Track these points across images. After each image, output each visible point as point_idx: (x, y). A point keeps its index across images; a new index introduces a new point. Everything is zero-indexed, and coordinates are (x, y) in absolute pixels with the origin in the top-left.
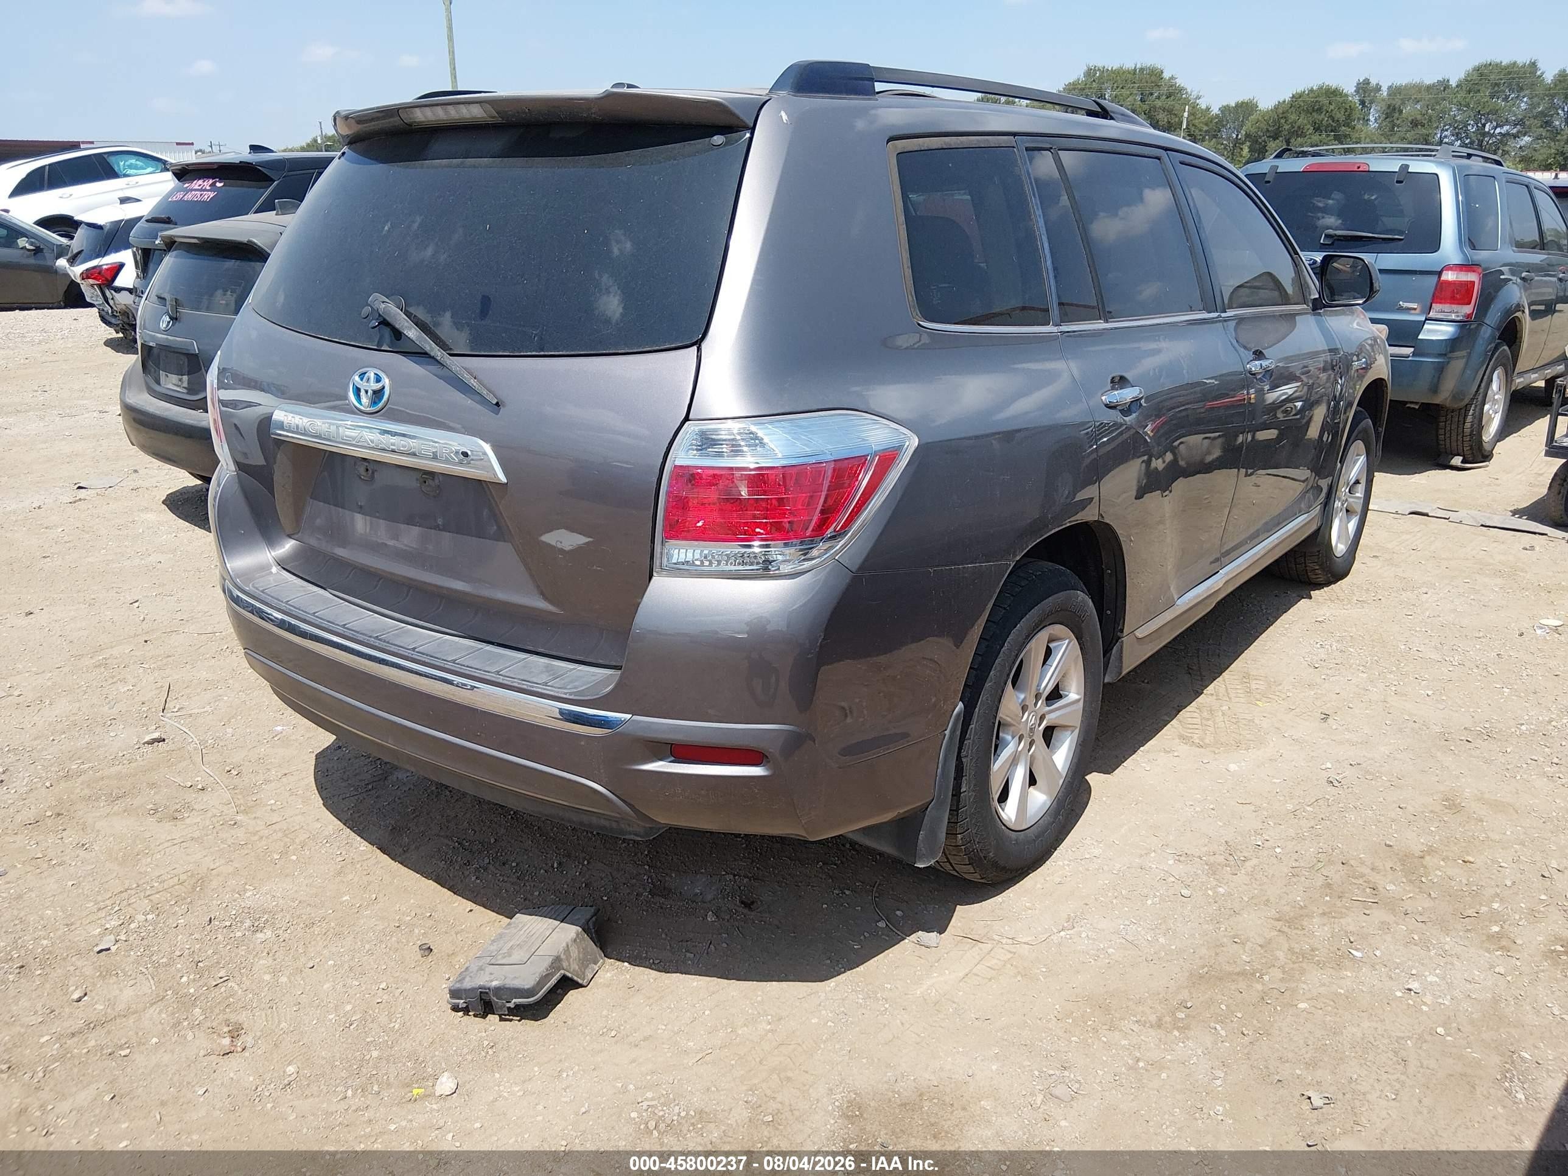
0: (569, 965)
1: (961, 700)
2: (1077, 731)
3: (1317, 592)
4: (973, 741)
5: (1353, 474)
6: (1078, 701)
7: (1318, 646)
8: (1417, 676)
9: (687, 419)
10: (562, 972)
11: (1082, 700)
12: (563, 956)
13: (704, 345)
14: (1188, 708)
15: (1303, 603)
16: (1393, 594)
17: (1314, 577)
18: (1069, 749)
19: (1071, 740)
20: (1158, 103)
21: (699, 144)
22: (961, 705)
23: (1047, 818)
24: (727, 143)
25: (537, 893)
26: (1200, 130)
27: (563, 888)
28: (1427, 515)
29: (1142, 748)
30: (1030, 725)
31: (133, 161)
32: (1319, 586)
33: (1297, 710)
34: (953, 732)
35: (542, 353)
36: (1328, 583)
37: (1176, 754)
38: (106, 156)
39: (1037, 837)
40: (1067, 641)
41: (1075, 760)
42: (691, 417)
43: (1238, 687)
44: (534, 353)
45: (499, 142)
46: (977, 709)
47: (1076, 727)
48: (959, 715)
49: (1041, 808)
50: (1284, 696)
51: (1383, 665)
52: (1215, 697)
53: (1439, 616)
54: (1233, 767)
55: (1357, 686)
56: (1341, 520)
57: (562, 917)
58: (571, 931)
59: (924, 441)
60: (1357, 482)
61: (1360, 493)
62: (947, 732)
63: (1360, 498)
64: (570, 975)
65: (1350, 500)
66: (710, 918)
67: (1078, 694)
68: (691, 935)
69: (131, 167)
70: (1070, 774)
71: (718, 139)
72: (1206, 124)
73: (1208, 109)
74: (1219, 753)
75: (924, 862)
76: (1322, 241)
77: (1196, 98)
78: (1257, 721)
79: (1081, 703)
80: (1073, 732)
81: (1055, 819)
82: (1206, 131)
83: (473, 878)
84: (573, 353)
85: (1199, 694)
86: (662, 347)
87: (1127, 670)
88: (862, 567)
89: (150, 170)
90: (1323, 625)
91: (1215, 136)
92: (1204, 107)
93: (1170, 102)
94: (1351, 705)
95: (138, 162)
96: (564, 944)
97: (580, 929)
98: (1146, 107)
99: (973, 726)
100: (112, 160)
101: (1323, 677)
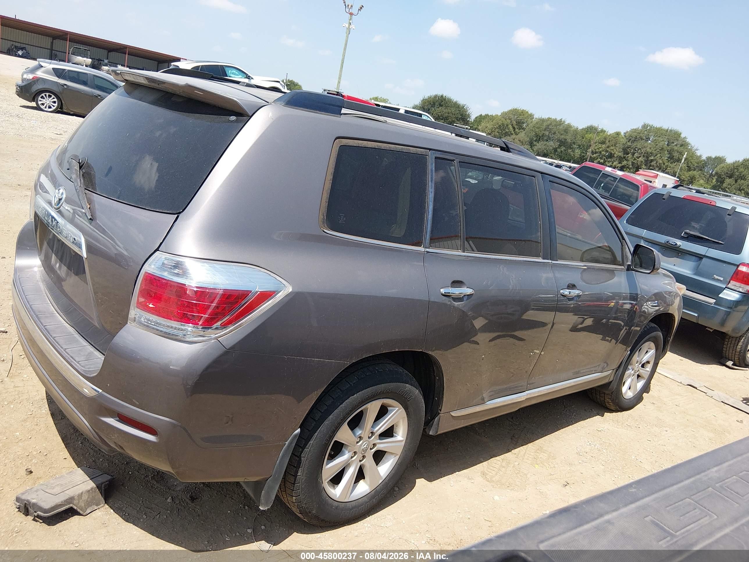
0: (78, 503)
1: (300, 427)
2: (398, 457)
3: (609, 414)
4: (310, 450)
5: (645, 359)
6: (402, 441)
7: (589, 444)
8: (630, 476)
9: (157, 250)
10: (71, 505)
11: (404, 442)
12: (76, 498)
13: (181, 215)
14: (498, 458)
15: (598, 418)
16: (648, 427)
17: (609, 406)
18: (391, 465)
19: (393, 461)
20: (676, 148)
21: (224, 118)
22: (299, 430)
23: (365, 499)
24: (236, 121)
25: (101, 460)
26: (694, 165)
27: (115, 461)
28: (696, 388)
29: (457, 473)
30: (362, 447)
31: (234, 71)
32: (611, 411)
33: (554, 476)
34: (290, 443)
35: (118, 200)
36: (617, 411)
37: (472, 481)
38: (224, 67)
39: (353, 508)
40: (397, 409)
41: (393, 472)
42: (160, 249)
43: (532, 454)
44: (115, 199)
45: (153, 97)
46: (316, 434)
47: (398, 455)
48: (296, 435)
49: (361, 493)
50: (552, 466)
51: (616, 464)
52: (515, 456)
53: (665, 445)
54: (496, 498)
55: (595, 472)
56: (632, 380)
57: (92, 477)
58: (91, 485)
59: (296, 290)
60: (648, 362)
61: (649, 368)
62: (287, 443)
63: (648, 371)
64: (75, 508)
65: (641, 371)
66: (169, 500)
67: (402, 437)
68: (153, 506)
69: (233, 73)
70: (388, 478)
71: (233, 118)
72: (698, 163)
73: (701, 156)
74: (496, 487)
75: (263, 507)
76: (682, 235)
77: (696, 150)
78: (528, 476)
79: (403, 443)
80: (395, 456)
81: (370, 500)
82: (697, 166)
83: (80, 442)
84: (129, 203)
85: (509, 451)
86: (163, 211)
87: (442, 432)
88: (233, 348)
89: (240, 76)
90: (599, 433)
91: (701, 170)
92: (699, 155)
93: (681, 149)
94: (584, 482)
95: (236, 72)
96: (81, 491)
97: (95, 486)
98: (669, 148)
99: (312, 442)
100: (226, 69)
101: (580, 461)
